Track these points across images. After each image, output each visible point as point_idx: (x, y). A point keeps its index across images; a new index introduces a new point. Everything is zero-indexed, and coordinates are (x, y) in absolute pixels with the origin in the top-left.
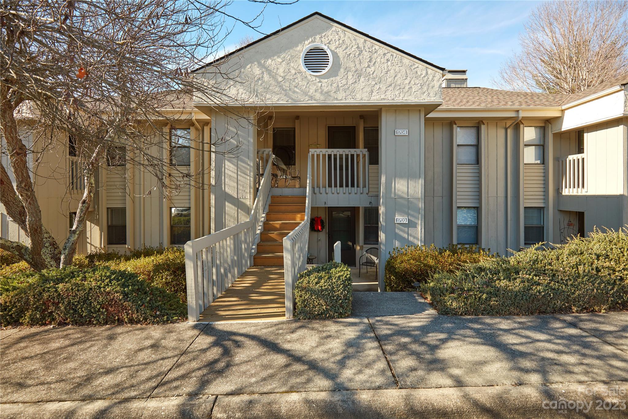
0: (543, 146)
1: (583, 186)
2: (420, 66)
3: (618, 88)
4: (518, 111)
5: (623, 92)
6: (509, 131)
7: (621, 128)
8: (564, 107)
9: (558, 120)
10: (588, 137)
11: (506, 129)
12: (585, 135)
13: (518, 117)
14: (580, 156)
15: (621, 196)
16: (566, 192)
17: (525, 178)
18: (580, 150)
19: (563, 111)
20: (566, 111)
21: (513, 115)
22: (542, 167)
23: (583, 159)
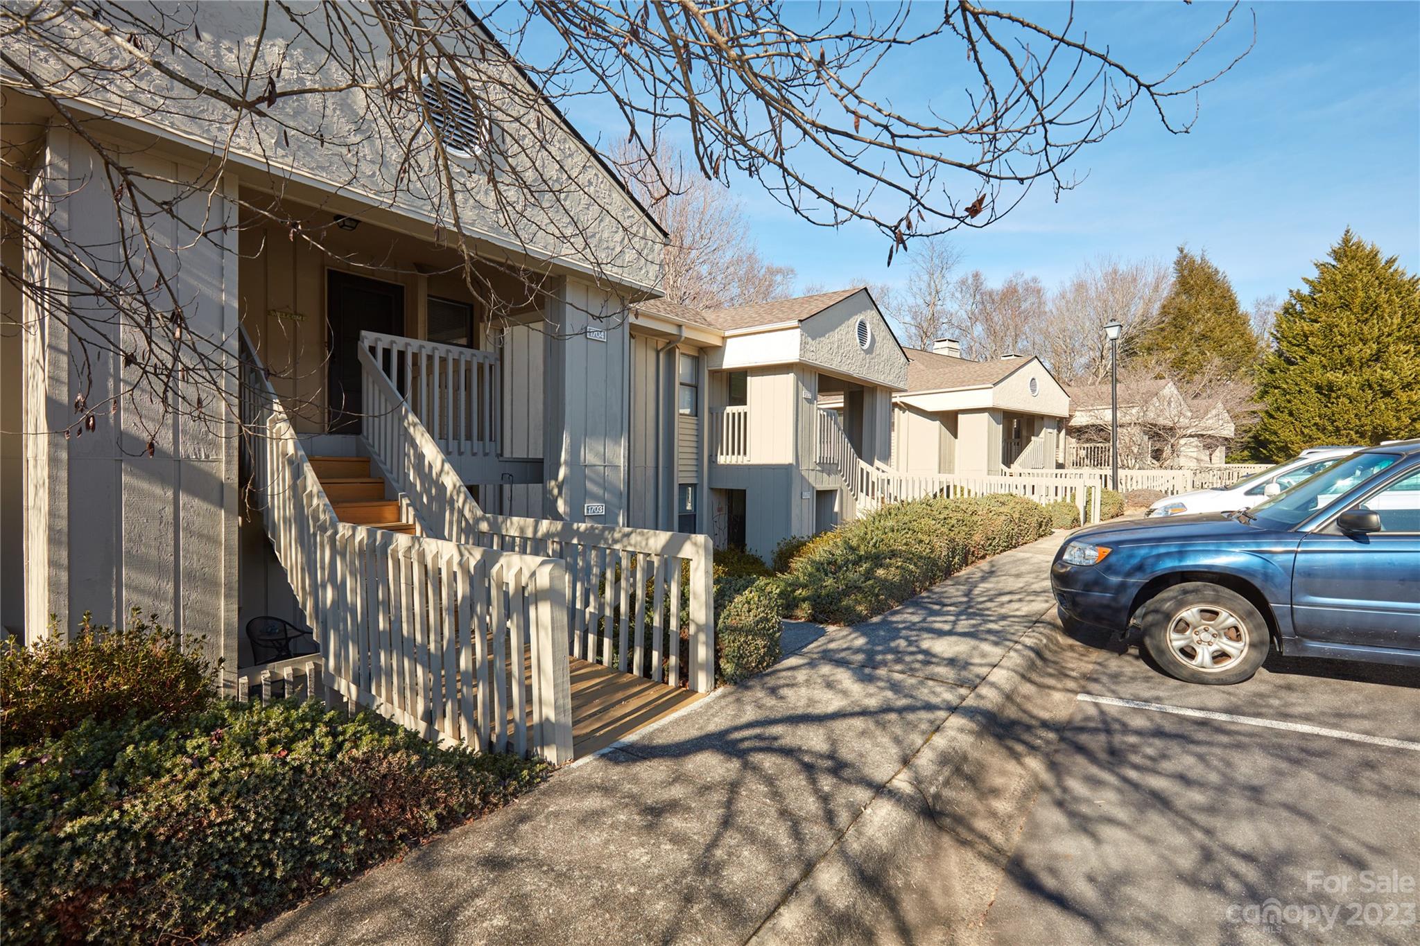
0: (696, 387)
1: (745, 453)
2: (636, 216)
3: (795, 323)
4: (680, 326)
5: (799, 330)
6: (661, 355)
7: (791, 376)
8: (727, 334)
9: (718, 350)
10: (753, 383)
11: (658, 353)
12: (749, 378)
13: (681, 336)
14: (740, 409)
15: (791, 465)
16: (722, 460)
17: (680, 436)
18: (742, 401)
19: (724, 338)
20: (728, 340)
21: (672, 330)
22: (693, 420)
23: (745, 414)
